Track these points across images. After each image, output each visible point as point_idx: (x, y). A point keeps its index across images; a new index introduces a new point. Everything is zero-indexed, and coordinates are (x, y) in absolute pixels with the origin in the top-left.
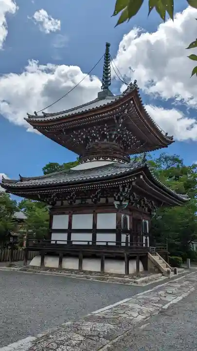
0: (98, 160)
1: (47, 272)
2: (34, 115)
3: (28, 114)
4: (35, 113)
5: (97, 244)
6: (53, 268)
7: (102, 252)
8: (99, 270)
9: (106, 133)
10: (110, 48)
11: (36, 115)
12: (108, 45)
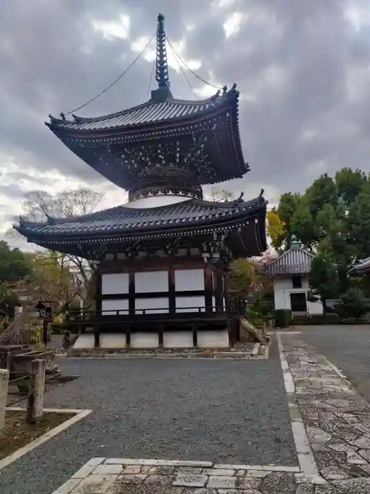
0: (165, 193)
1: (115, 354)
2: (61, 118)
3: (50, 116)
4: (62, 115)
5: (177, 311)
6: (121, 349)
7: (193, 321)
8: (191, 345)
9: (160, 157)
10: (165, 22)
11: (64, 118)
12: (161, 18)
